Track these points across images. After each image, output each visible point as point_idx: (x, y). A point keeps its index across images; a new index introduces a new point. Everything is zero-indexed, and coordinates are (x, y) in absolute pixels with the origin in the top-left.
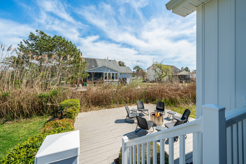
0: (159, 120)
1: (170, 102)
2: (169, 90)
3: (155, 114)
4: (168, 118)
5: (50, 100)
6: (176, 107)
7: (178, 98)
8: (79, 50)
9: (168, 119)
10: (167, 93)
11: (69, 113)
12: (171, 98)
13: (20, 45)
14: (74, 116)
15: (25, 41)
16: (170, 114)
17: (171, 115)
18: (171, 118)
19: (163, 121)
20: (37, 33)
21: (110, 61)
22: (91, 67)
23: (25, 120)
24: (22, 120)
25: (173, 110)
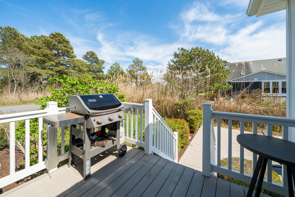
5: (182, 108)
8: (218, 56)
11: (192, 120)
13: (169, 64)
14: (196, 123)
15: (172, 60)
20: (179, 51)
21: (279, 60)
22: (239, 75)
23: (168, 119)
24: (166, 119)
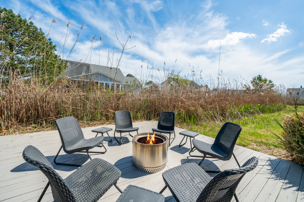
0: (153, 153)
1: (187, 116)
2: (186, 98)
3: (147, 137)
4: (180, 146)
6: (197, 125)
7: (200, 110)
9: (181, 148)
10: (182, 102)
12: (189, 110)
16: (186, 137)
17: (189, 138)
18: (188, 146)
19: (164, 154)
25: (191, 130)
